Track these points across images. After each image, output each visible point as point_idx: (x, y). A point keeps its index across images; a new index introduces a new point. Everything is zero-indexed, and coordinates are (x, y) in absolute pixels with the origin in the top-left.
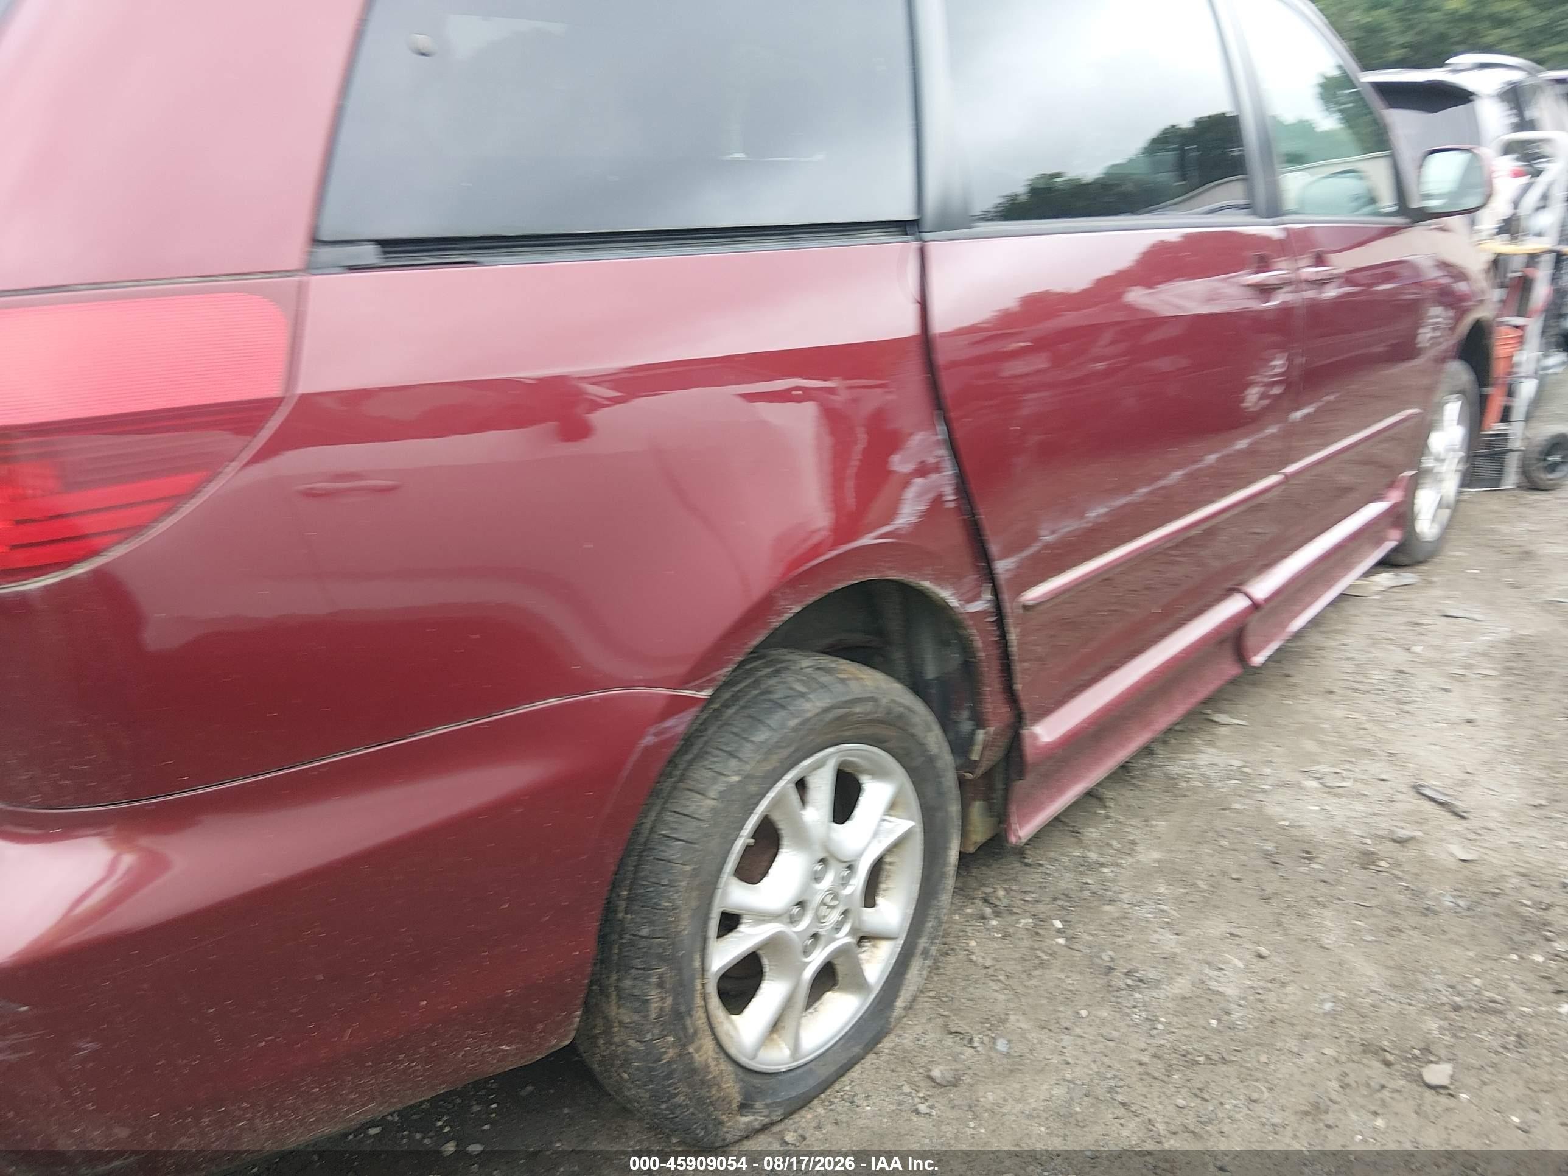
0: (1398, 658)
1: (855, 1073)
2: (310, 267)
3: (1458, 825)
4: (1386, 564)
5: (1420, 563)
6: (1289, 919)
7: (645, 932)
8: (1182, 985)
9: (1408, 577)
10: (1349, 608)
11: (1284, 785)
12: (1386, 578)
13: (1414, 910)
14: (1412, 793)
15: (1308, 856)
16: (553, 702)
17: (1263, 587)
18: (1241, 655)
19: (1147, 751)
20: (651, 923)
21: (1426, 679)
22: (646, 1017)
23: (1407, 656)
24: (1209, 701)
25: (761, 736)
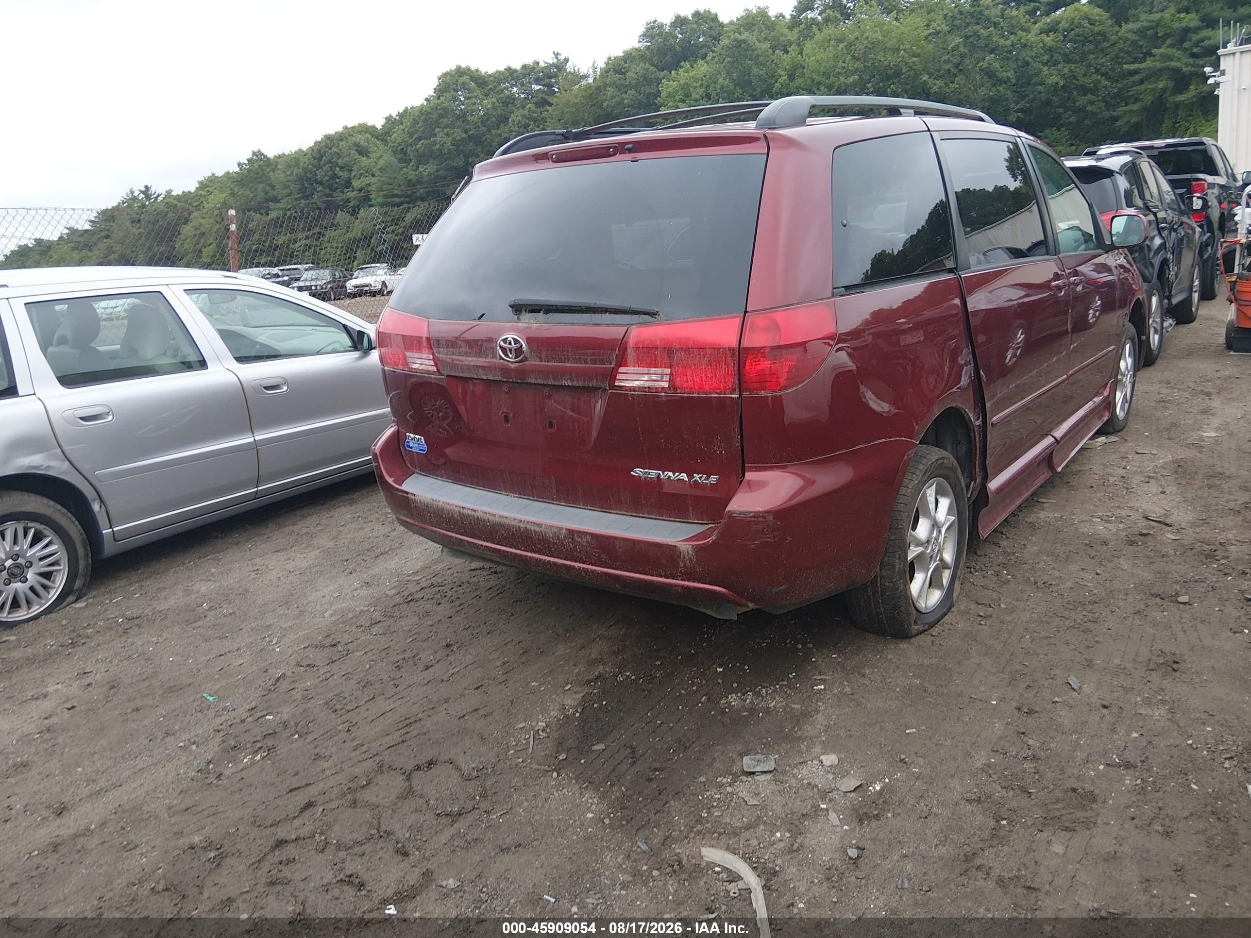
0: (1121, 472)
1: (947, 617)
2: (833, 295)
3: (1170, 529)
4: (1099, 433)
5: (1119, 431)
6: (1105, 562)
7: (893, 538)
8: (1069, 584)
9: (1113, 438)
10: (1087, 454)
11: (1083, 521)
12: (1102, 439)
13: (1158, 557)
14: (1145, 521)
15: (1105, 543)
16: (883, 440)
17: (1059, 433)
18: (1051, 466)
19: (1013, 514)
20: (895, 534)
21: (1136, 480)
22: (894, 571)
23: (1125, 471)
24: (1035, 493)
25: (921, 467)
